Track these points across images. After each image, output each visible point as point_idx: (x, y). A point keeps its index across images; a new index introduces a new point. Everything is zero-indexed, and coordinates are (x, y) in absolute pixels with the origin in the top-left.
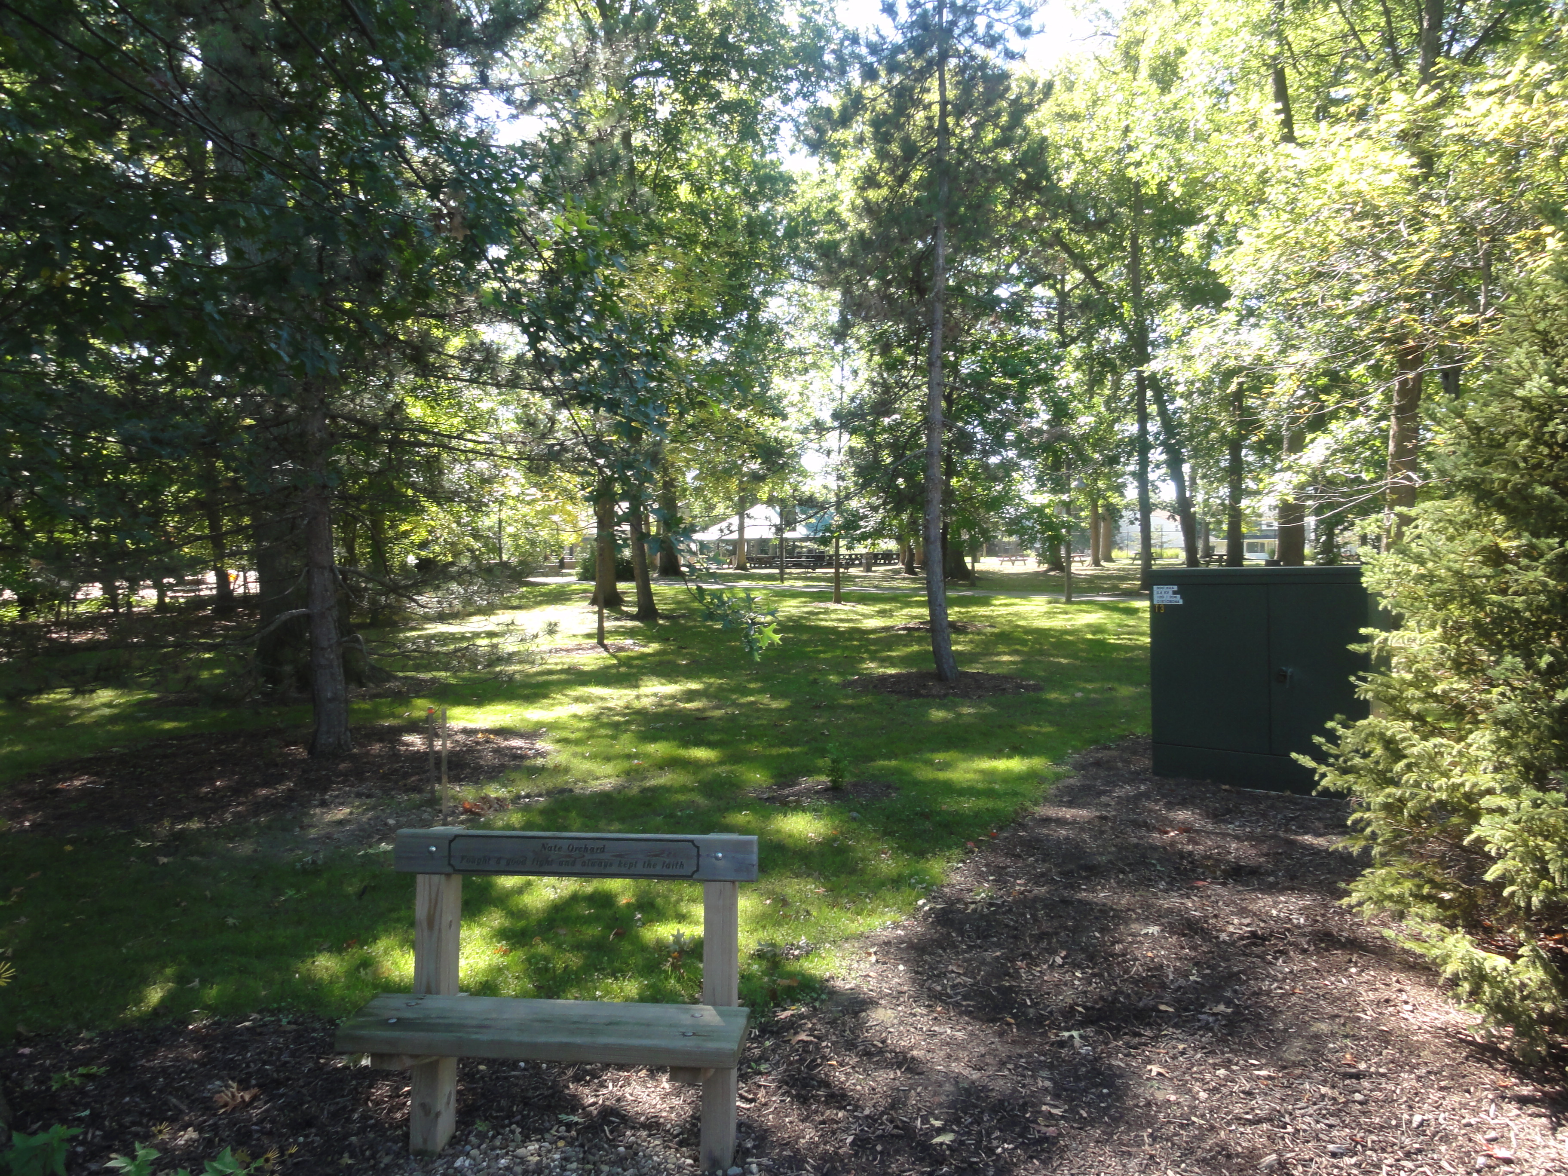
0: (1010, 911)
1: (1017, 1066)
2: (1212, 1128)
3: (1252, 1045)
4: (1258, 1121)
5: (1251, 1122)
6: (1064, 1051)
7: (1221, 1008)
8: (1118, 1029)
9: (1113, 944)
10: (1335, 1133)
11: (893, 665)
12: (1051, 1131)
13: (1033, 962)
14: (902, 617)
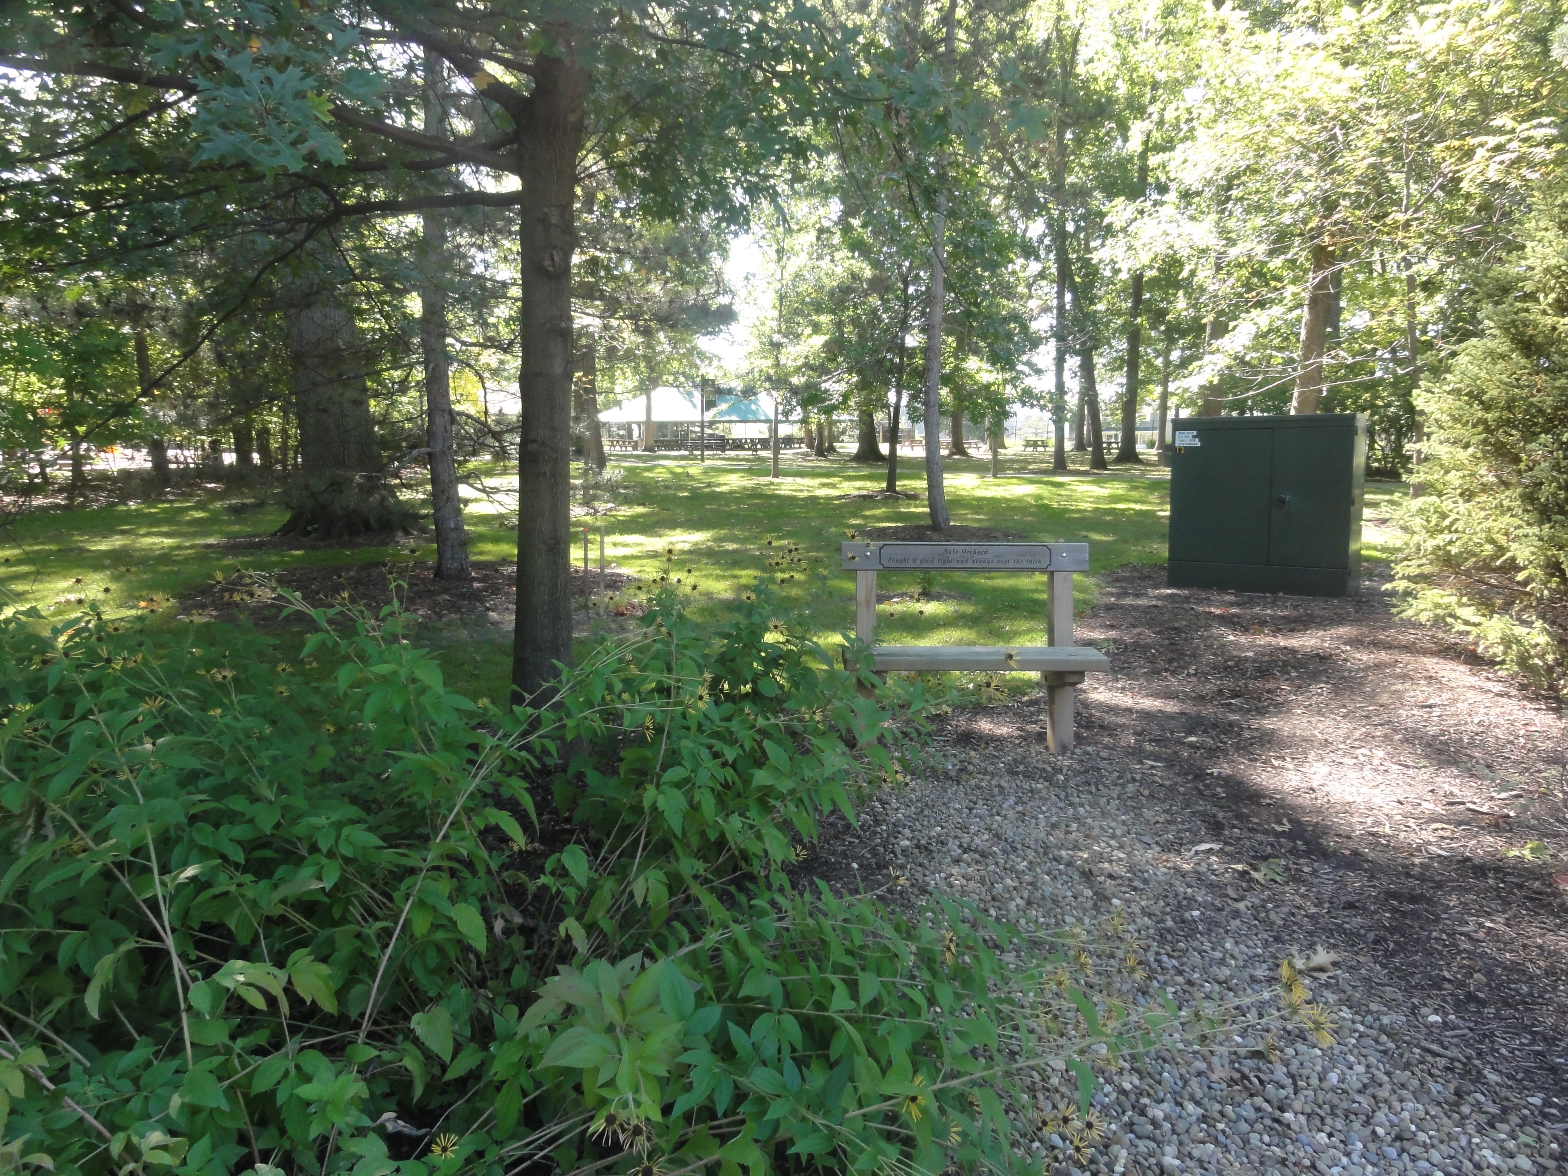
0: (1135, 650)
1: (1209, 713)
2: (1355, 729)
3: (1355, 698)
4: (1382, 725)
5: (1377, 725)
6: (1233, 707)
7: (1323, 685)
9: (1226, 661)
10: (1429, 728)
11: (881, 521)
12: (1256, 734)
13: (1173, 673)
14: (850, 488)
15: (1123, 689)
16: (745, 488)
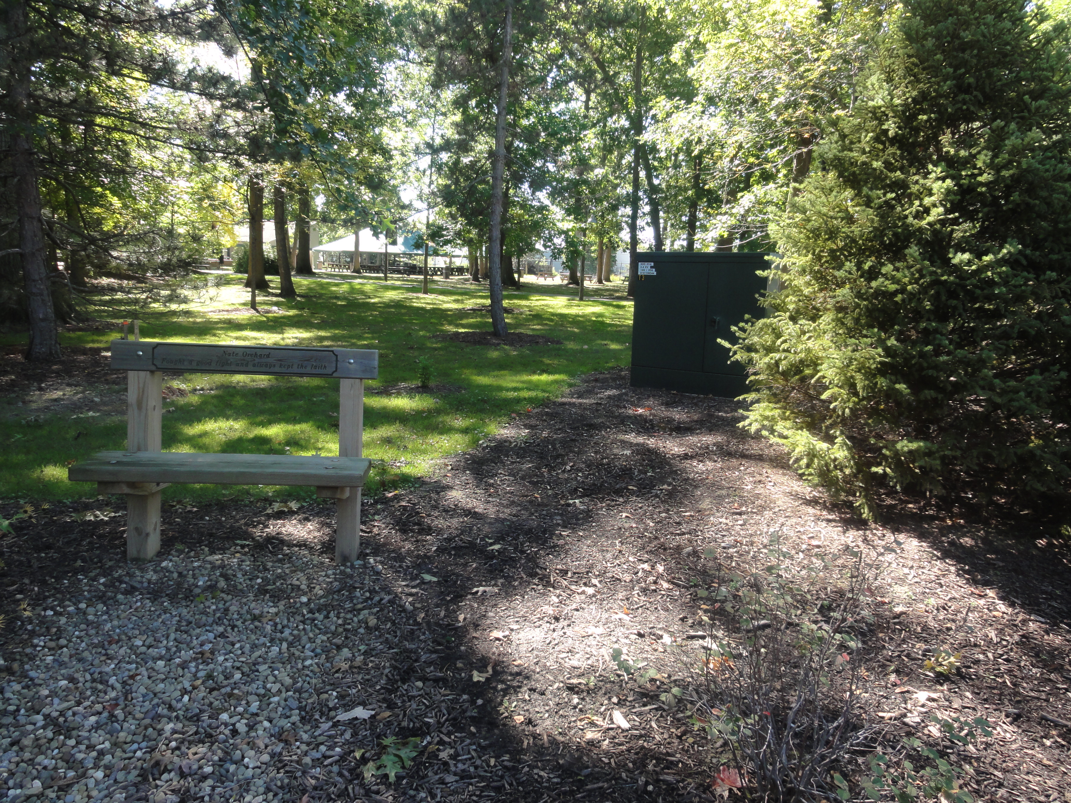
0: (538, 445)
1: (540, 515)
2: (656, 538)
3: (681, 503)
4: (684, 534)
5: (679, 535)
6: (569, 509)
7: (665, 486)
8: (603, 498)
9: (602, 459)
10: (726, 539)
11: (464, 328)
12: (561, 542)
13: (551, 469)
14: (470, 304)
15: (492, 485)
16: (392, 301)
